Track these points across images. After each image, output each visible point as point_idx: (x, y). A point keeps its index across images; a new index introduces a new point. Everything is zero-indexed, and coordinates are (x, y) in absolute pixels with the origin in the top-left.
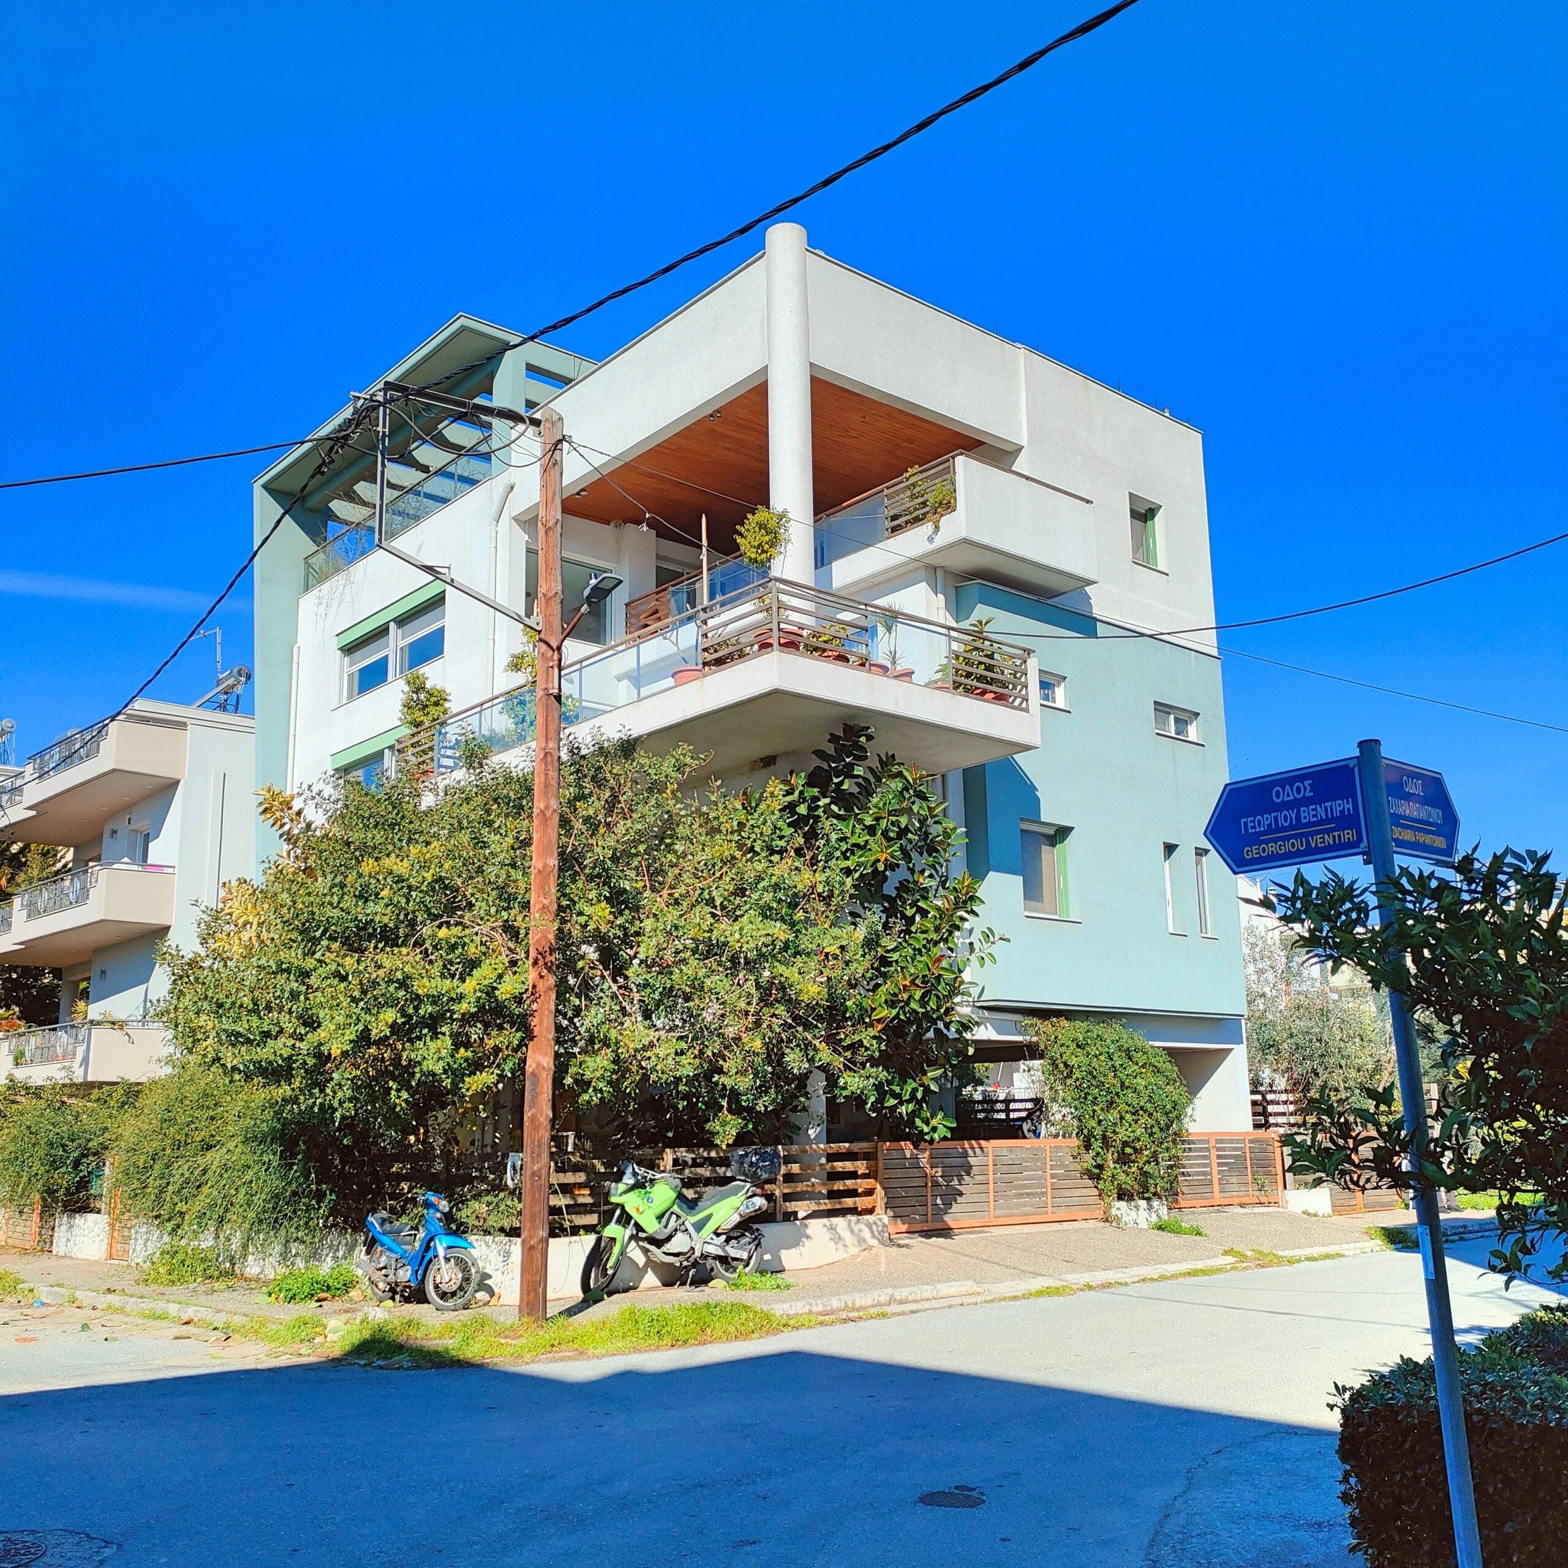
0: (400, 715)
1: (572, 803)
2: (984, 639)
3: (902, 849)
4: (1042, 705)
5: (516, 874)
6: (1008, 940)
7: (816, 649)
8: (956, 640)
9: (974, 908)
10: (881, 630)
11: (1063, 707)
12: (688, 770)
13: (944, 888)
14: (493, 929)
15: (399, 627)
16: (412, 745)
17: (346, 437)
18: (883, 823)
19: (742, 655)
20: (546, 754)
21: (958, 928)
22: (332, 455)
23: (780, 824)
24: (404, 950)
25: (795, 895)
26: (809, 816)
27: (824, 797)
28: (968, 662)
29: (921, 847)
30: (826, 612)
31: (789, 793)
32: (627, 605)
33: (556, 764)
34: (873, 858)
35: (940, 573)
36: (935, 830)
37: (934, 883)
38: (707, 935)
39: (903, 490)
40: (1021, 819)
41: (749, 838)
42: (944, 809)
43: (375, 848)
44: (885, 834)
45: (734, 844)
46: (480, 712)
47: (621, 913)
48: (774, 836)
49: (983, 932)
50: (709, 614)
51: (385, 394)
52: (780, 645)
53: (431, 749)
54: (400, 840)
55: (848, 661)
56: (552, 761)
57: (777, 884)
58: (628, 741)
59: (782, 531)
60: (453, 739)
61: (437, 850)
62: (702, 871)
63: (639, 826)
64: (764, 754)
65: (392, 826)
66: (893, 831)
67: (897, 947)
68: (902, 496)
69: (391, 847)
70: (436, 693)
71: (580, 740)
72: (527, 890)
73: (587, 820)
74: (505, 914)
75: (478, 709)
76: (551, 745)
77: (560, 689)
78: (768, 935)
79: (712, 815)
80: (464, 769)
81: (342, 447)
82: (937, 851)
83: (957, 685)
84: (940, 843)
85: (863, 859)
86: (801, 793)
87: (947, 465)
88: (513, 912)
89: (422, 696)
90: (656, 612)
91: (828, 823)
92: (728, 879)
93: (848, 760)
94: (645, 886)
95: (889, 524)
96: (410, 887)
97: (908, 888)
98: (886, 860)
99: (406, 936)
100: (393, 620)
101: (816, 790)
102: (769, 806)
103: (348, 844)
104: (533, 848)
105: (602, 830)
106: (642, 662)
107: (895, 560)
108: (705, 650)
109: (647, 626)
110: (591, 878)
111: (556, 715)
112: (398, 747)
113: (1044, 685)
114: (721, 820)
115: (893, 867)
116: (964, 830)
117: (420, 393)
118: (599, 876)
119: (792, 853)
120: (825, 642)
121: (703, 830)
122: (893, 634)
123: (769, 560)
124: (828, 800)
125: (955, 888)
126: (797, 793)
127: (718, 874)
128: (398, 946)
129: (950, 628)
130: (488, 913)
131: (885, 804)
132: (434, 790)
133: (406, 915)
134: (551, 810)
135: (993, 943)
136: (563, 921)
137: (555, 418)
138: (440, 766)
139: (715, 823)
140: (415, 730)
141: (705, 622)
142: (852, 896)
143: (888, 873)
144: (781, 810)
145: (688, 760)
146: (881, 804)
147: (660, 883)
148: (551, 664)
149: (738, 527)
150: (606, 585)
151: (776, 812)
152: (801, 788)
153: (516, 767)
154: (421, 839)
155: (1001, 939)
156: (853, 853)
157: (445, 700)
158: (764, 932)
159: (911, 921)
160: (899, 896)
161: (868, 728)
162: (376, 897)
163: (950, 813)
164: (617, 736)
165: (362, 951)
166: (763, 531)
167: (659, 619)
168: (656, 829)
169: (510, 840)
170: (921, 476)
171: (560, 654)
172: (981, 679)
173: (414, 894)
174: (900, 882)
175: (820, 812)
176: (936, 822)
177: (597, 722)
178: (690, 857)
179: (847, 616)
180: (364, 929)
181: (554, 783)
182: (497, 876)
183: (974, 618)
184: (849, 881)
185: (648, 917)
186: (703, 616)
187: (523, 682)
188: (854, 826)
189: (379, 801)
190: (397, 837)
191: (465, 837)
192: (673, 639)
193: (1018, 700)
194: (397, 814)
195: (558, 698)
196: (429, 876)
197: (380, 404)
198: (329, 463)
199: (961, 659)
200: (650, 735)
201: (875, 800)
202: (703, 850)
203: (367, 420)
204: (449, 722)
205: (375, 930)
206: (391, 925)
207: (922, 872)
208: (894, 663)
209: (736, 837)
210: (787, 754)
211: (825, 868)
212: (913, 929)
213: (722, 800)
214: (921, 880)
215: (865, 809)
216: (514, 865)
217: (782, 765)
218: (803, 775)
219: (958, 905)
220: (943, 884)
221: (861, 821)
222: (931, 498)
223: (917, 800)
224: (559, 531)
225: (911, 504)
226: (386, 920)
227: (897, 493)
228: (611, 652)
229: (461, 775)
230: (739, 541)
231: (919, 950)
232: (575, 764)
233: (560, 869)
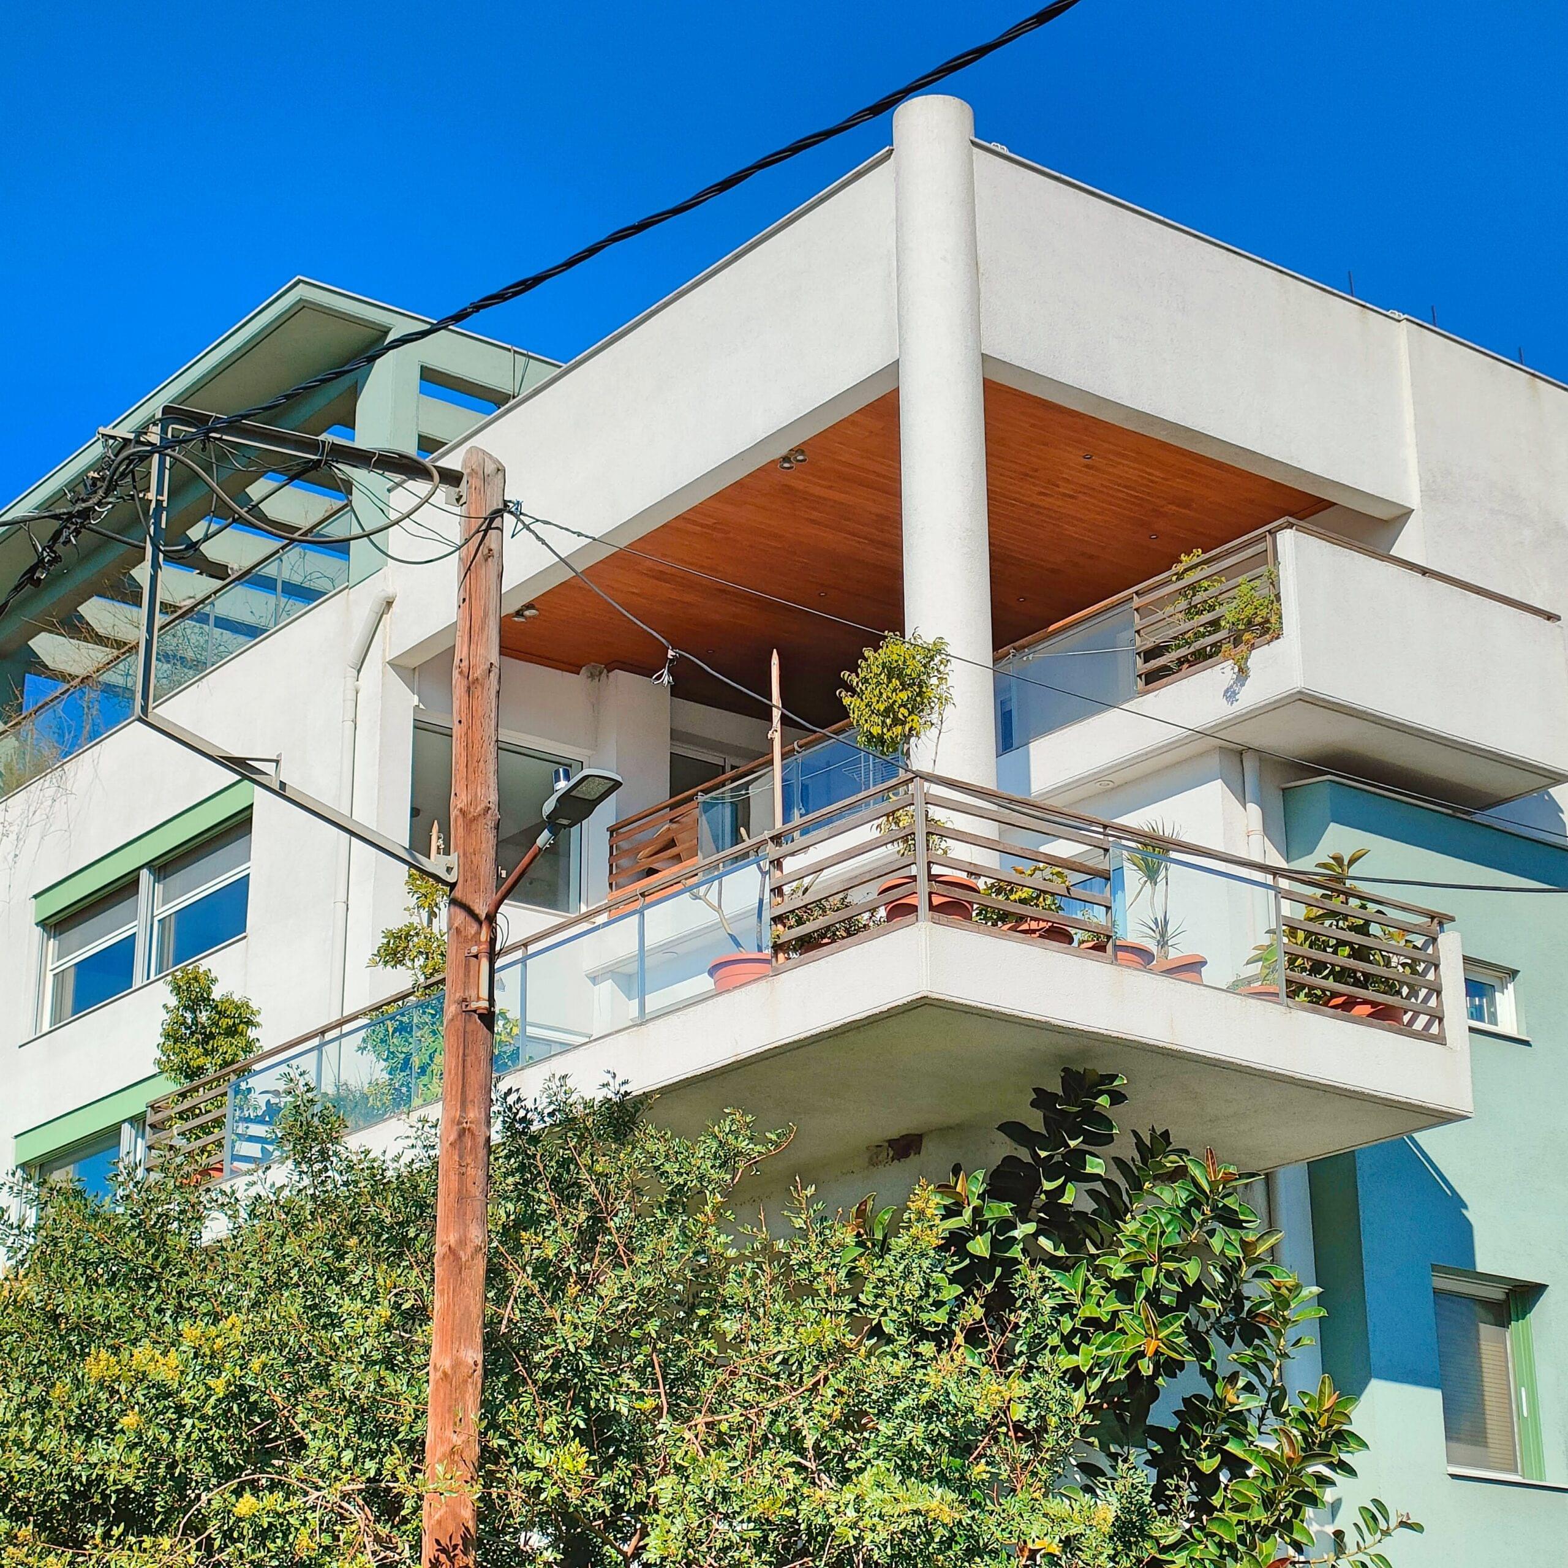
0: (158, 1054)
1: (510, 1233)
2: (1348, 894)
3: (1189, 1328)
4: (1472, 1030)
5: (395, 1383)
6: (1417, 1528)
7: (1004, 917)
8: (1289, 896)
9: (1345, 1457)
10: (1133, 877)
11: (1514, 1034)
12: (741, 1165)
13: (1277, 1413)
14: (345, 1496)
15: (158, 880)
16: (182, 1116)
17: (86, 514)
18: (1150, 1275)
19: (852, 929)
20: (462, 1133)
21: (1313, 1500)
22: (59, 548)
23: (937, 1277)
24: (166, 1542)
25: (969, 1427)
26: (993, 1261)
27: (1025, 1220)
28: (1315, 940)
29: (1229, 1326)
30: (1020, 840)
31: (950, 1212)
32: (612, 831)
33: (482, 1153)
34: (1129, 1350)
35: (1250, 764)
36: (1255, 1290)
37: (1253, 1403)
38: (790, 1512)
39: (1171, 598)
40: (1435, 1268)
41: (875, 1307)
42: (1272, 1248)
43: (107, 1327)
44: (1153, 1297)
45: (843, 1319)
46: (319, 1048)
47: (608, 1464)
48: (924, 1303)
49: (1364, 1509)
50: (786, 848)
51: (164, 431)
52: (932, 908)
53: (218, 1122)
54: (159, 1311)
55: (1070, 939)
56: (474, 1148)
57: (932, 1405)
58: (621, 1104)
59: (934, 681)
60: (262, 1101)
61: (237, 1332)
62: (777, 1376)
63: (648, 1282)
64: (894, 1133)
65: (145, 1282)
66: (1169, 1292)
67: (1182, 1540)
68: (1169, 610)
69: (140, 1325)
70: (231, 1011)
71: (529, 1104)
72: (418, 1415)
73: (541, 1267)
74: (371, 1466)
75: (316, 1042)
76: (473, 1114)
77: (491, 999)
78: (916, 1512)
79: (796, 1258)
80: (290, 1163)
81: (77, 532)
82: (1263, 1335)
83: (1294, 989)
84: (1268, 1318)
85: (1107, 1351)
86: (977, 1212)
87: (1259, 548)
88: (389, 1461)
89: (203, 1017)
90: (672, 844)
91: (1034, 1275)
92: (830, 1393)
93: (1072, 1144)
94: (660, 1408)
95: (1142, 667)
96: (180, 1409)
97: (1203, 1412)
98: (1157, 1352)
99: (169, 1512)
100: (148, 865)
101: (1007, 1206)
102: (916, 1240)
103: (55, 1318)
104: (432, 1327)
105: (573, 1290)
106: (648, 943)
107: (1161, 735)
108: (778, 919)
109: (651, 872)
110: (547, 1390)
111: (483, 1054)
112: (151, 1118)
113: (1474, 988)
114: (816, 1268)
115: (1170, 1367)
116: (1316, 1290)
117: (233, 426)
118: (563, 1385)
119: (960, 1339)
120: (1022, 901)
121: (778, 1290)
122: (1161, 884)
123: (907, 738)
124: (1030, 1228)
125: (1303, 1414)
126: (968, 1213)
127: (808, 1382)
128: (148, 1531)
129: (1275, 872)
130: (336, 1462)
131: (1152, 1235)
132: (229, 1205)
133: (171, 1467)
134: (470, 1250)
135: (1386, 1533)
136: (490, 1479)
137: (490, 468)
138: (236, 1158)
139: (803, 1275)
140: (187, 1084)
141: (777, 863)
142: (1084, 1429)
143: (1160, 1381)
144: (939, 1249)
145: (743, 1144)
146: (1144, 1236)
147: (690, 1402)
148: (474, 950)
149: (845, 674)
150: (589, 791)
151: (932, 1253)
152: (976, 1202)
153: (397, 1159)
154: (204, 1308)
155: (1403, 1524)
156: (1086, 1340)
157: (249, 1023)
158: (908, 1507)
159: (1208, 1484)
160: (1184, 1430)
161: (1114, 1077)
162: (110, 1430)
163: (1285, 1254)
164: (599, 1096)
165: (78, 1544)
166: (895, 682)
167: (678, 858)
168: (680, 1287)
169: (384, 1311)
170: (1208, 570)
171: (493, 930)
172: (1343, 975)
173: (188, 1422)
174: (1185, 1401)
175: (1016, 1252)
176: (1258, 1274)
177: (558, 1065)
178: (753, 1347)
179: (1063, 849)
180: (84, 1495)
181: (477, 1192)
182: (359, 1386)
183: (1323, 852)
184: (1078, 1398)
185: (663, 1473)
186: (772, 851)
187: (406, 985)
188: (1087, 1282)
189: (118, 1229)
190: (154, 1304)
191: (291, 1304)
192: (713, 897)
193: (1422, 1020)
194: (155, 1257)
195: (488, 1018)
196: (219, 1386)
197: (155, 449)
198: (50, 562)
199: (1301, 935)
200: (668, 1091)
201: (1130, 1227)
202: (779, 1330)
203: (129, 479)
204: (256, 1067)
205: (105, 1497)
206: (139, 1488)
207: (1233, 1378)
208: (1163, 943)
209: (847, 1305)
210: (945, 1131)
211: (1030, 1368)
212: (1216, 1501)
213: (818, 1227)
214: (1231, 1397)
215: (1109, 1245)
216: (389, 1362)
217: (933, 1154)
218: (980, 1175)
219: (1315, 1449)
220: (1275, 1404)
221: (1099, 1271)
222: (1228, 612)
223: (1219, 1226)
224: (495, 686)
225: (1188, 625)
226: (128, 1477)
227: (1160, 603)
228: (585, 926)
229: (282, 1174)
230: (846, 701)
231: (1231, 1547)
232: (518, 1152)
233: (486, 1374)
